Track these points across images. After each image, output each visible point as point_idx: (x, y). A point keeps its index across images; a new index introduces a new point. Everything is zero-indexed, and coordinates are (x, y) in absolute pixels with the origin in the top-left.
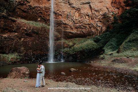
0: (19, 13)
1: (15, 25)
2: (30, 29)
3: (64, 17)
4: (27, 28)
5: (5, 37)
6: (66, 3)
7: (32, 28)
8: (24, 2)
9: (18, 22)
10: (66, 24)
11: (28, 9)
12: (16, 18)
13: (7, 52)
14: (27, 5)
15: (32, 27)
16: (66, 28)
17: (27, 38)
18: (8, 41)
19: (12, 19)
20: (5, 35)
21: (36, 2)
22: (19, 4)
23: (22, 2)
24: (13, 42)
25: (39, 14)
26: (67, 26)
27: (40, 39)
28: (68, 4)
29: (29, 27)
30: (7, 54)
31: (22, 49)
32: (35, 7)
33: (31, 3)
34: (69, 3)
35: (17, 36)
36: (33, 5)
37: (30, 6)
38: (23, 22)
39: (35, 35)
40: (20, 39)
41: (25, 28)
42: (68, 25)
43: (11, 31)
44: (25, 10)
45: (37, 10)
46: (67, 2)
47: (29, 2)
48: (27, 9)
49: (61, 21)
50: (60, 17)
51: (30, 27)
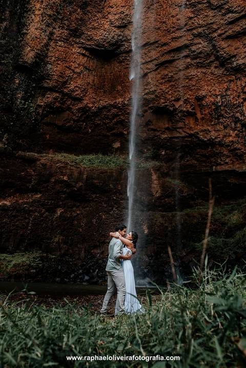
0: (48, 136)
1: (34, 171)
2: (79, 179)
3: (202, 119)
4: (70, 176)
5: (5, 205)
6: (209, 65)
7: (85, 176)
8: (64, 103)
9: (43, 161)
10: (212, 143)
11: (78, 121)
12: (39, 152)
13: (11, 248)
14: (75, 108)
15: (86, 173)
16: (213, 160)
17: (74, 209)
18: (15, 216)
19: (25, 156)
20: (5, 202)
21: (105, 92)
22: (47, 111)
23: (57, 104)
24: (27, 221)
25: (114, 129)
26: (218, 150)
27: (113, 207)
28: (217, 63)
29: (76, 174)
30: (11, 253)
31: (56, 240)
32: (100, 110)
33: (85, 102)
34: (217, 58)
35: (39, 201)
36: (94, 103)
37: (85, 110)
38: (59, 161)
39: (96, 197)
40: (52, 210)
41: (65, 178)
42: (221, 144)
43: (23, 190)
44: (68, 124)
45: (108, 118)
46: (213, 58)
47: (80, 100)
48: (74, 121)
49: (191, 136)
50: (187, 122)
51: (81, 173)
